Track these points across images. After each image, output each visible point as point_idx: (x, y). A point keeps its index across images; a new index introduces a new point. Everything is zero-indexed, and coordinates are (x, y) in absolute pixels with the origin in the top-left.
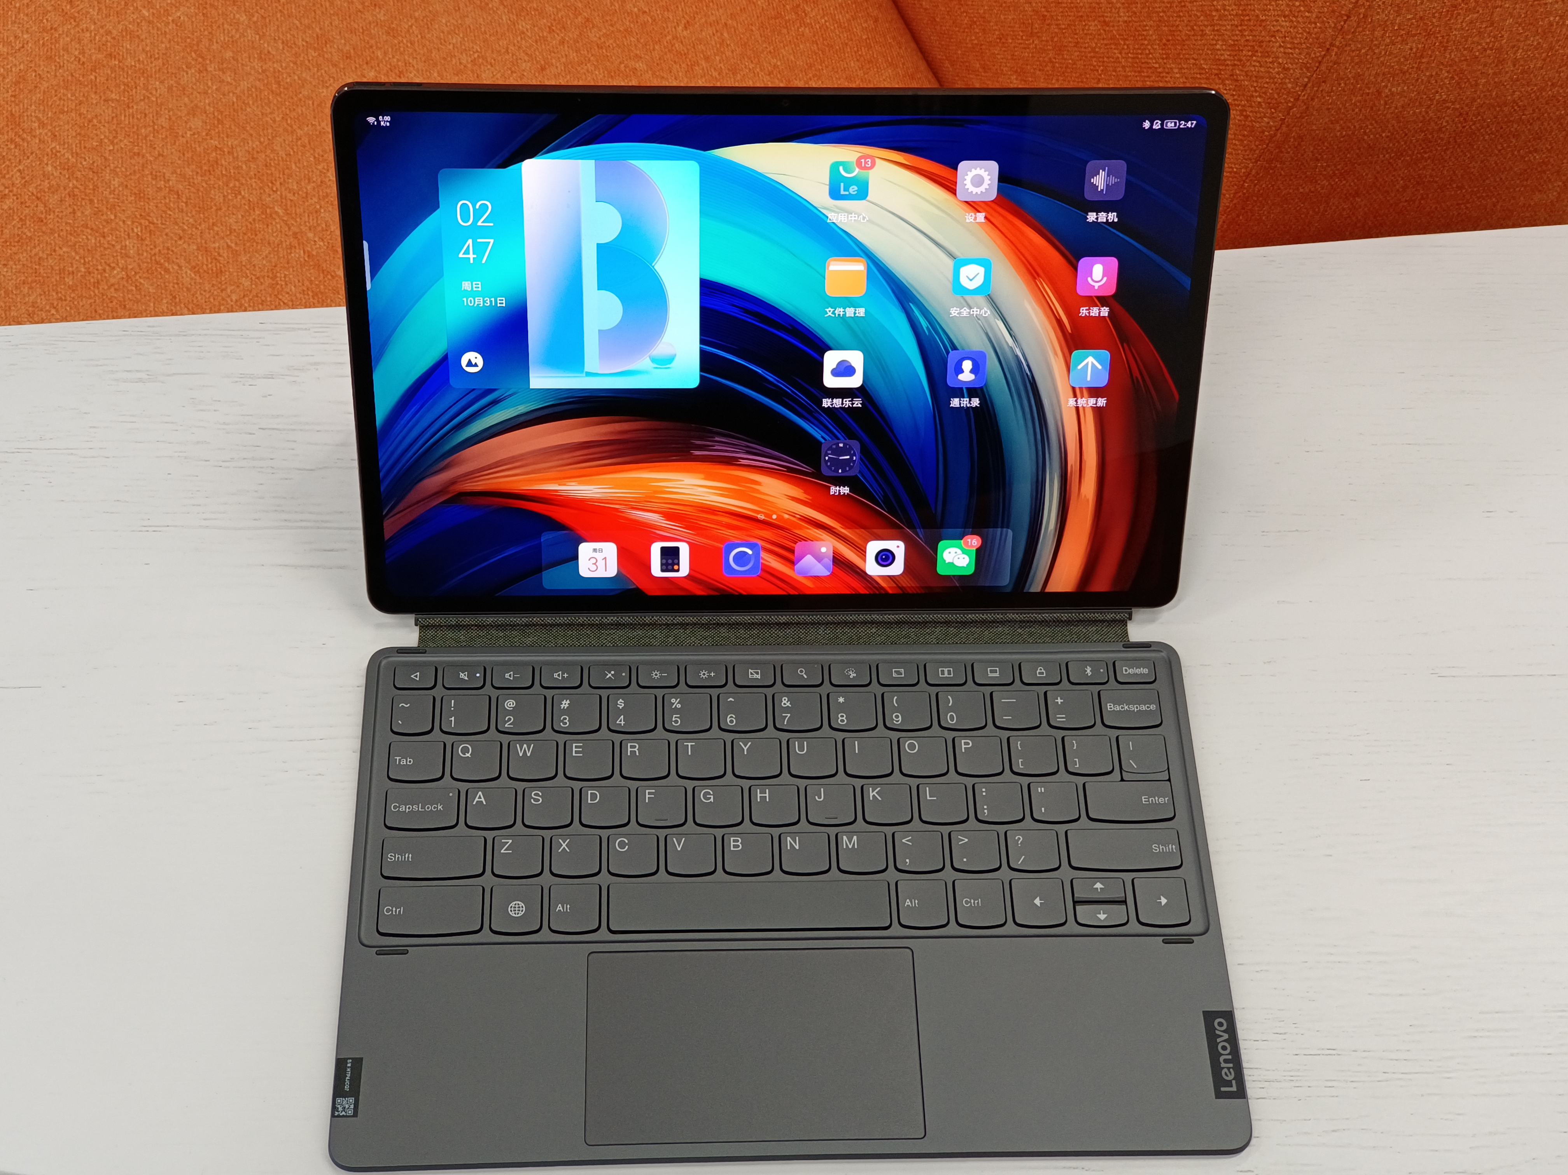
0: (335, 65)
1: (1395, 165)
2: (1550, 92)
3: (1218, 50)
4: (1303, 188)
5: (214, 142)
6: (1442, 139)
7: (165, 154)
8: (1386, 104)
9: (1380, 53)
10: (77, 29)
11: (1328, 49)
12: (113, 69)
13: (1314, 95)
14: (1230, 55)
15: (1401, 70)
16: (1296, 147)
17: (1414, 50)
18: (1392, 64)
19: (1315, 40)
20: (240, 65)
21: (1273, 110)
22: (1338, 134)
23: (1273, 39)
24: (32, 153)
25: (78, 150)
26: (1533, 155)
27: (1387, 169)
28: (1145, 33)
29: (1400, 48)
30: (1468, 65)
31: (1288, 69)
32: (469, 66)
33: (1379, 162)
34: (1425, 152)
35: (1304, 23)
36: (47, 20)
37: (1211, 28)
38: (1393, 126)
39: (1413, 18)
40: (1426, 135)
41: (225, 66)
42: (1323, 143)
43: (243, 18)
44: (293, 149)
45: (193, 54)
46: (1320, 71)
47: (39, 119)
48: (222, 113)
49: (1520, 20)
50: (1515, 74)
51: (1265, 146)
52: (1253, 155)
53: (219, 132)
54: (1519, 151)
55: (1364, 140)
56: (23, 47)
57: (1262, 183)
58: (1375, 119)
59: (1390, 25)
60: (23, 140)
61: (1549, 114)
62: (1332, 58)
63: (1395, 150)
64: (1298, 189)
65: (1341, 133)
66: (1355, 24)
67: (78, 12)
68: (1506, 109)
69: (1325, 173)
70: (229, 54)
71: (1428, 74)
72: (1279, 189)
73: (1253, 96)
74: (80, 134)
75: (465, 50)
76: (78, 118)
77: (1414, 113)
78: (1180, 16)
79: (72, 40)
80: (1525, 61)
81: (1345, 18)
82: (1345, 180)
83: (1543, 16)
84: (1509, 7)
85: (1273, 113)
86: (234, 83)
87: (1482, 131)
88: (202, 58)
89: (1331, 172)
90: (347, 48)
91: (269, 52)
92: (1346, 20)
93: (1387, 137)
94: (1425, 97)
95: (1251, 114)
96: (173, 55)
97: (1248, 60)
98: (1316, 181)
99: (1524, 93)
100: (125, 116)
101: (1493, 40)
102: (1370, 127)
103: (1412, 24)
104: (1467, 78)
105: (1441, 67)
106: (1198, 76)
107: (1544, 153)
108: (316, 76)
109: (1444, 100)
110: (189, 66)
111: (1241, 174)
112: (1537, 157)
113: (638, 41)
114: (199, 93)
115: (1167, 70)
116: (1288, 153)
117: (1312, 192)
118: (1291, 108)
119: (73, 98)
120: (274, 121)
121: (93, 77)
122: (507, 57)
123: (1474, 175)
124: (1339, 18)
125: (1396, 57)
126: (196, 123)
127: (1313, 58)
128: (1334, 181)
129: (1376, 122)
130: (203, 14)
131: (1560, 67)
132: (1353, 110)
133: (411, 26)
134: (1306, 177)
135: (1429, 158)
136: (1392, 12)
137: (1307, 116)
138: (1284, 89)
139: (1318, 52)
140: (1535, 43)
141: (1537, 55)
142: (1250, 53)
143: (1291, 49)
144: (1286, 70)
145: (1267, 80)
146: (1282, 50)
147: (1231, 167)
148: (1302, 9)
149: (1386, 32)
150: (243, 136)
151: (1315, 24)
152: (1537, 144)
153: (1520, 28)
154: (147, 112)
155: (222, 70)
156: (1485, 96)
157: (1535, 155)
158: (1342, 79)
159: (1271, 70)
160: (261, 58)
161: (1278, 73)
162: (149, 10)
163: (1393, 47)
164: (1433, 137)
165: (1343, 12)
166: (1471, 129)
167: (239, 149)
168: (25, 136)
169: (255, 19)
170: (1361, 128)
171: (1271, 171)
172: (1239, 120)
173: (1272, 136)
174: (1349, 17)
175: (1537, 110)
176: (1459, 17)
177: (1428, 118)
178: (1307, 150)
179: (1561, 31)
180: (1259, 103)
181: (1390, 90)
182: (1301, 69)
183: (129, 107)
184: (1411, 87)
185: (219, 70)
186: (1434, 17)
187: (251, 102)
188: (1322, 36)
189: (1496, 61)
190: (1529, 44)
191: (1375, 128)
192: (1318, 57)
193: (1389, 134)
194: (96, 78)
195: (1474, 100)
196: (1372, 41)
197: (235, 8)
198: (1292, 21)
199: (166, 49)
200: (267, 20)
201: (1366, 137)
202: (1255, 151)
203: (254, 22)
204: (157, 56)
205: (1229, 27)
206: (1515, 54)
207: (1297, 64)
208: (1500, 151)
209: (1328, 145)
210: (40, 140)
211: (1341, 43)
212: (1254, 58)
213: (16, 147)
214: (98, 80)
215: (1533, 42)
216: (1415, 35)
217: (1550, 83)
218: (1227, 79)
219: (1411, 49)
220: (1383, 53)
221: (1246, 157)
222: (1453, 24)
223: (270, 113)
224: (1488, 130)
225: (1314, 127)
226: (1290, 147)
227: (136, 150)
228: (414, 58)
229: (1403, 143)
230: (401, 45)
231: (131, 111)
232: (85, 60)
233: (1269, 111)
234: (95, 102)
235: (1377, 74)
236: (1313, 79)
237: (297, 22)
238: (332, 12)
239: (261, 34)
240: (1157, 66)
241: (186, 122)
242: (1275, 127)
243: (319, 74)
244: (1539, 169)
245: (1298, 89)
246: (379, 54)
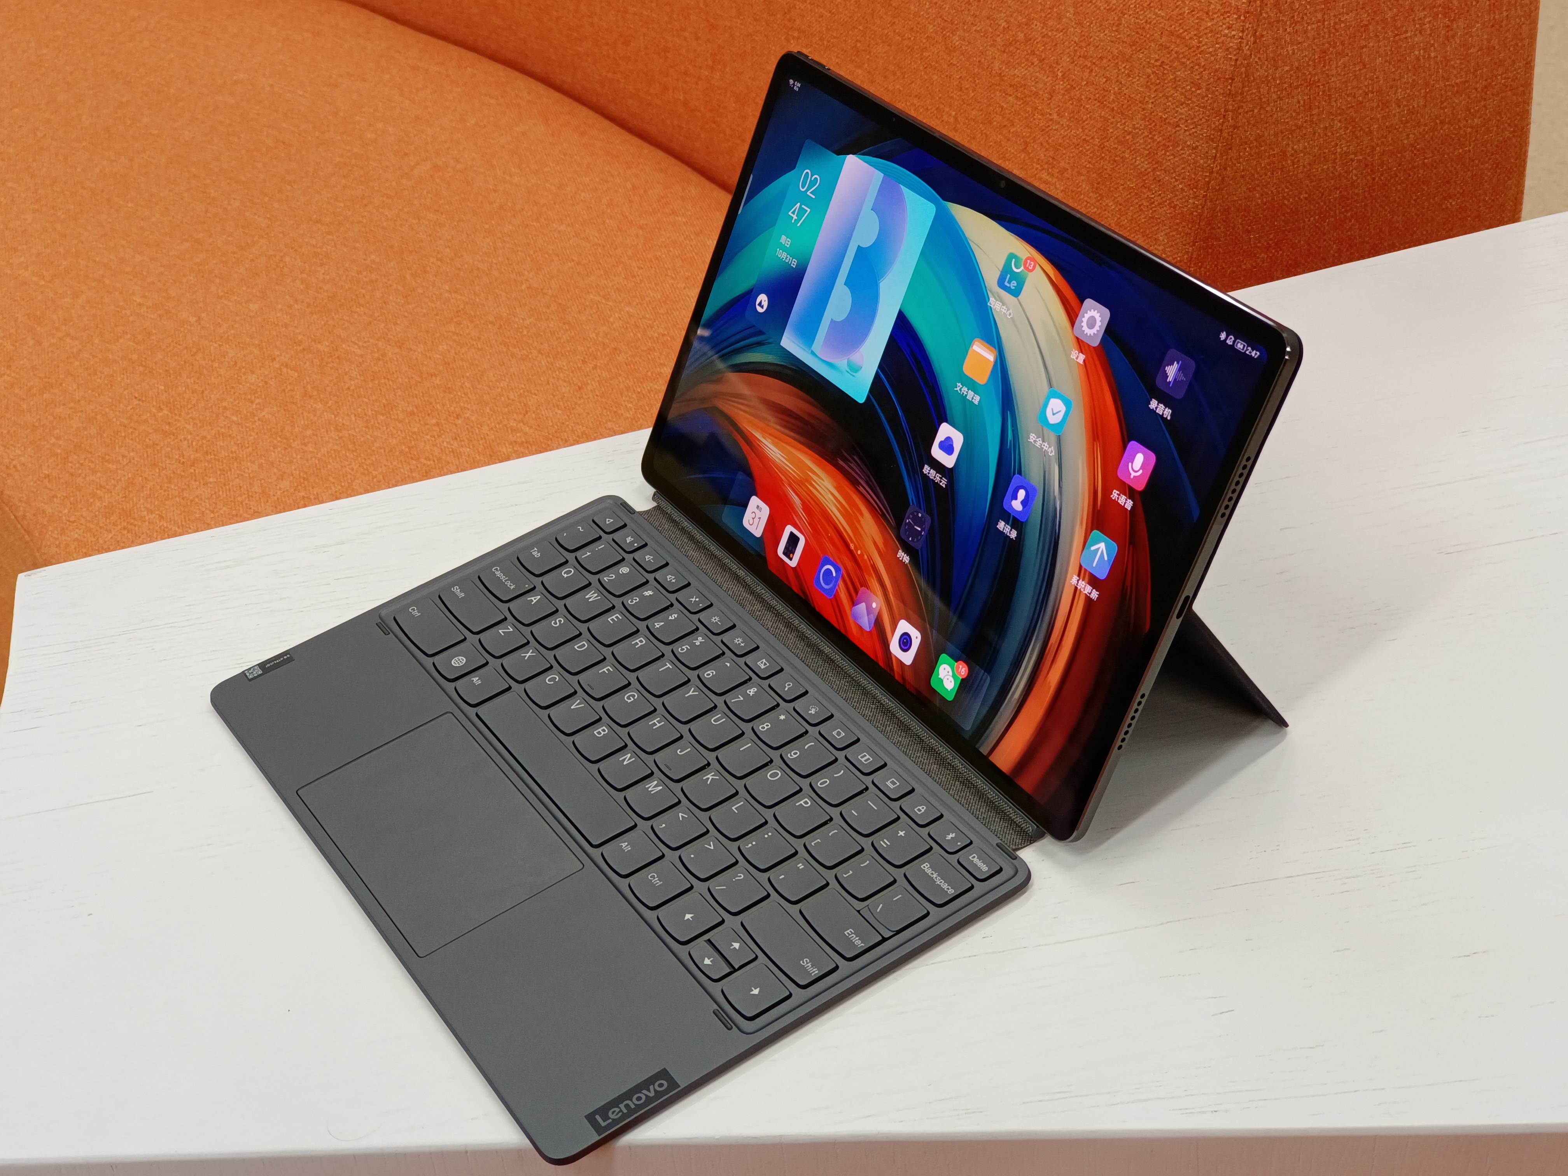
0: (400, 422)
1: (1322, 229)
2: (1442, 131)
3: (1139, 164)
4: (1245, 264)
5: (302, 494)
6: (1358, 195)
7: (260, 510)
8: (1293, 164)
9: (1272, 110)
10: (176, 441)
11: (1224, 116)
12: (209, 462)
13: (1225, 164)
14: (1148, 163)
15: (1296, 125)
16: (1225, 221)
17: (1302, 102)
18: (1286, 121)
19: (1211, 111)
20: (319, 438)
21: (1194, 190)
22: (1259, 201)
23: (1178, 129)
24: (143, 534)
25: (183, 523)
26: (1448, 201)
27: (1317, 233)
28: (1079, 190)
29: (1288, 103)
30: (1356, 112)
31: (1197, 146)
32: (516, 399)
33: (1306, 227)
34: (1347, 211)
35: (1198, 101)
36: (150, 439)
37: (1129, 151)
38: (1307, 186)
39: (1291, 70)
40: (1341, 192)
41: (306, 441)
42: (1249, 213)
43: (320, 406)
44: (370, 485)
45: (279, 439)
46: (1223, 139)
47: (147, 508)
48: (306, 473)
49: (1388, 58)
50: (1403, 116)
51: (1197, 226)
52: (1190, 238)
53: (305, 486)
54: (1434, 200)
55: (1285, 204)
56: (130, 462)
57: (1205, 264)
58: (1289, 182)
59: (1272, 81)
60: (135, 526)
61: (1448, 154)
62: (1230, 124)
63: (1317, 212)
64: (1240, 266)
65: (1262, 201)
66: (1240, 85)
67: (176, 429)
68: (1406, 154)
69: (1259, 245)
70: (309, 432)
71: (1322, 126)
72: (1223, 268)
73: (1175, 186)
74: (184, 511)
75: (512, 389)
76: (182, 501)
77: (1323, 170)
78: (1103, 158)
79: (172, 449)
80: (1408, 101)
81: (1230, 81)
82: (1281, 250)
83: (1408, 51)
84: (1373, 47)
85: (1195, 193)
86: (315, 451)
87: (1392, 181)
88: (286, 439)
89: (1265, 244)
90: (411, 408)
91: (343, 424)
92: (1232, 83)
93: (1306, 198)
94: (1327, 151)
95: (1178, 203)
96: (261, 443)
97: (1163, 159)
98: (1255, 256)
99: (1418, 134)
100: (223, 491)
101: (1370, 82)
102: (1286, 190)
103: (1291, 76)
104: (1360, 126)
105: (1332, 117)
106: (1129, 196)
107: (1458, 199)
108: (386, 432)
109: (1345, 152)
110: (275, 447)
111: (1185, 261)
112: (1453, 203)
113: (661, 354)
114: (286, 463)
115: (1104, 208)
116: (1219, 228)
117: (1255, 267)
118: (1209, 183)
119: (176, 488)
120: (352, 469)
121: (192, 471)
122: (548, 387)
123: (1401, 230)
124: (1226, 84)
125: (1287, 112)
126: (285, 484)
127: (1214, 129)
128: (1271, 252)
129: (1291, 184)
130: (285, 410)
131: (1442, 103)
132: (1266, 175)
133: (464, 383)
134: (1244, 252)
135: (1352, 216)
136: (1269, 66)
137: (1226, 187)
138: (1198, 167)
139: (1216, 122)
140: (1411, 81)
141: (1416, 93)
142: (1163, 152)
143: (1193, 128)
144: (1195, 149)
145: (1183, 166)
146: (1187, 133)
147: (1176, 258)
148: (1194, 89)
149: (1270, 88)
150: (325, 485)
151: (1207, 96)
152: (1449, 189)
153: (1391, 67)
154: (241, 485)
155: (305, 445)
156: (1382, 143)
157: (1451, 201)
158: (1246, 143)
159: (1183, 156)
160: (337, 429)
161: (1190, 155)
162: (237, 416)
163: (1281, 102)
164: (1349, 194)
165: (1227, 77)
166: (1381, 180)
167: (323, 494)
168: (136, 523)
169: (329, 405)
170: (1278, 192)
171: (1210, 251)
172: (1170, 213)
173: (1200, 215)
174: (1233, 80)
175: (1436, 152)
176: (1331, 62)
177: (1337, 174)
178: (1236, 223)
179: (1430, 65)
180: (1182, 189)
181: (1293, 149)
182: (1207, 142)
183: (225, 485)
184: (1311, 142)
185: (302, 444)
186: (1309, 65)
187: (331, 461)
188: (1215, 105)
189: (1380, 104)
190: (1405, 82)
191: (1291, 190)
192: (1218, 127)
193: (1307, 196)
194: (195, 470)
195: (1373, 149)
196: (1261, 99)
197: (312, 401)
198: (1188, 105)
199: (255, 439)
200: (340, 404)
201: (1286, 202)
202: (1190, 234)
203: (329, 407)
204: (247, 445)
205: (1141, 141)
206: (1395, 94)
207: (1202, 139)
208: (1415, 200)
209: (1254, 215)
210: (149, 523)
211: (1233, 106)
212: (1168, 154)
213: (128, 532)
214: (197, 472)
215: (1407, 79)
216: (1297, 87)
217: (1438, 121)
218: (1151, 185)
219: (1299, 102)
220: (1274, 110)
221: (1184, 243)
222: (1328, 70)
223: (348, 465)
224: (1397, 179)
225: (1235, 198)
226: (1220, 222)
227: (234, 512)
228: (468, 404)
229: (1322, 204)
230: (457, 397)
231: (227, 487)
232: (185, 460)
233: (1191, 192)
234: (195, 487)
235: (1276, 134)
236: (1219, 148)
237: (366, 400)
238: (395, 387)
239: (336, 413)
240: (1096, 210)
241: (276, 485)
242: (1201, 204)
243: (388, 430)
244: (1460, 216)
245: (1209, 162)
246: (438, 407)
